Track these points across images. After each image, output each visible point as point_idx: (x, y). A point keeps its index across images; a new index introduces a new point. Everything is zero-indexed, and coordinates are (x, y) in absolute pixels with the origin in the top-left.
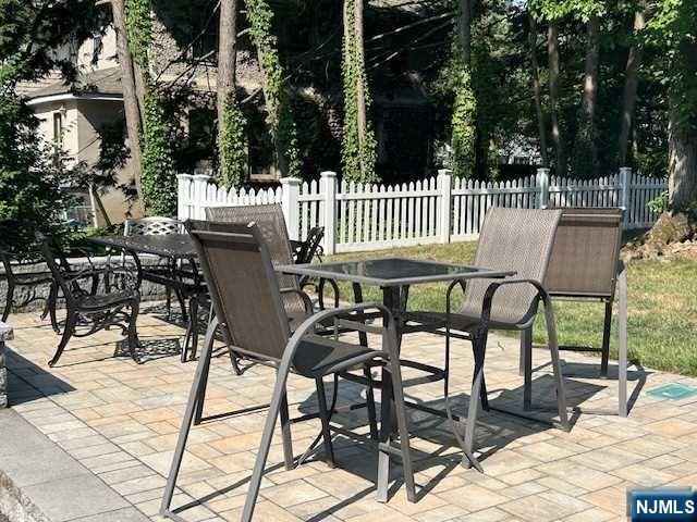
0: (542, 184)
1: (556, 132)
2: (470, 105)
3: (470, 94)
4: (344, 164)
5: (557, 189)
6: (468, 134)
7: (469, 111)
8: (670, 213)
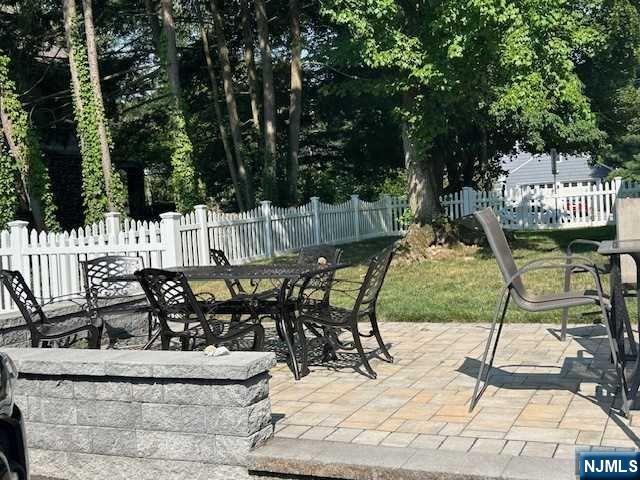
0: (266, 214)
1: (242, 170)
2: (188, 147)
3: (186, 137)
4: (87, 207)
5: (276, 217)
6: (189, 173)
7: (187, 152)
8: (418, 225)
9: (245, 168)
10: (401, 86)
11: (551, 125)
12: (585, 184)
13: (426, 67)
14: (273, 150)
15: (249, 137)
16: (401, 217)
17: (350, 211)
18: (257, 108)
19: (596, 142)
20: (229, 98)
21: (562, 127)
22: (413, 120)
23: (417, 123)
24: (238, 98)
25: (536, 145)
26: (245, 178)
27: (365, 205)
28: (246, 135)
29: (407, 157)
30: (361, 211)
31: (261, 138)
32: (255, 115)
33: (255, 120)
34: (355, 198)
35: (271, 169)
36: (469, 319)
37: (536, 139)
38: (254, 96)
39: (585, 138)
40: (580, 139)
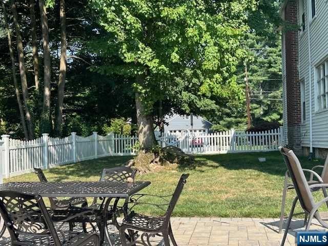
0: (45, 141)
1: (28, 115)
5: (51, 144)
8: (144, 151)
9: (30, 113)
10: (138, 71)
11: (193, 101)
12: (200, 131)
13: (154, 61)
14: (48, 104)
15: (32, 96)
16: (134, 146)
17: (93, 141)
18: (38, 80)
19: (213, 111)
20: (22, 72)
21: (198, 102)
22: (143, 91)
23: (146, 93)
24: (27, 73)
25: (186, 110)
26: (30, 119)
27: (101, 137)
28: (31, 95)
29: (138, 112)
30: (98, 141)
31: (41, 96)
32: (37, 83)
33: (37, 86)
34: (95, 134)
35: (47, 115)
36: (205, 215)
37: (186, 107)
38: (37, 73)
39: (209, 108)
40: (206, 108)
